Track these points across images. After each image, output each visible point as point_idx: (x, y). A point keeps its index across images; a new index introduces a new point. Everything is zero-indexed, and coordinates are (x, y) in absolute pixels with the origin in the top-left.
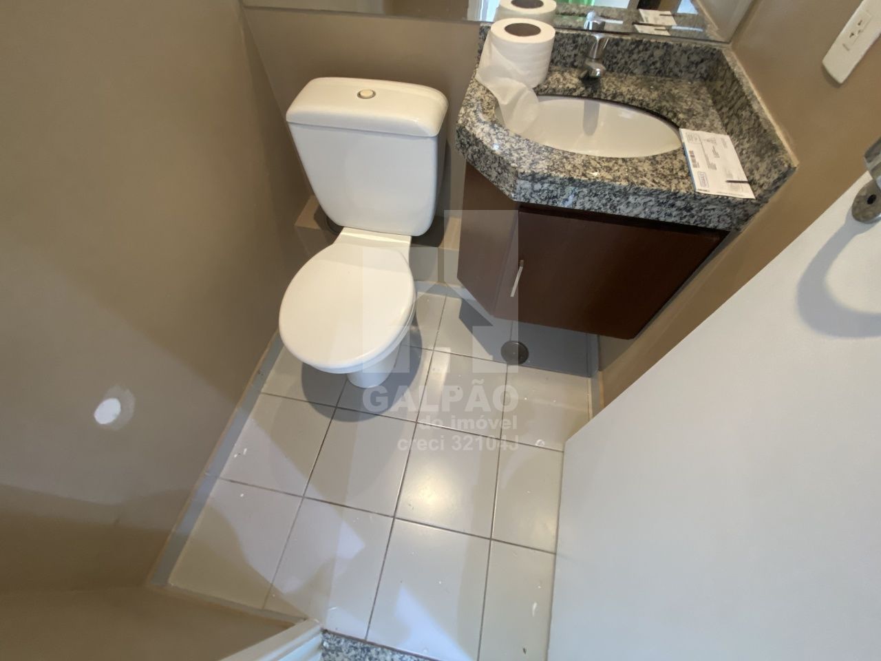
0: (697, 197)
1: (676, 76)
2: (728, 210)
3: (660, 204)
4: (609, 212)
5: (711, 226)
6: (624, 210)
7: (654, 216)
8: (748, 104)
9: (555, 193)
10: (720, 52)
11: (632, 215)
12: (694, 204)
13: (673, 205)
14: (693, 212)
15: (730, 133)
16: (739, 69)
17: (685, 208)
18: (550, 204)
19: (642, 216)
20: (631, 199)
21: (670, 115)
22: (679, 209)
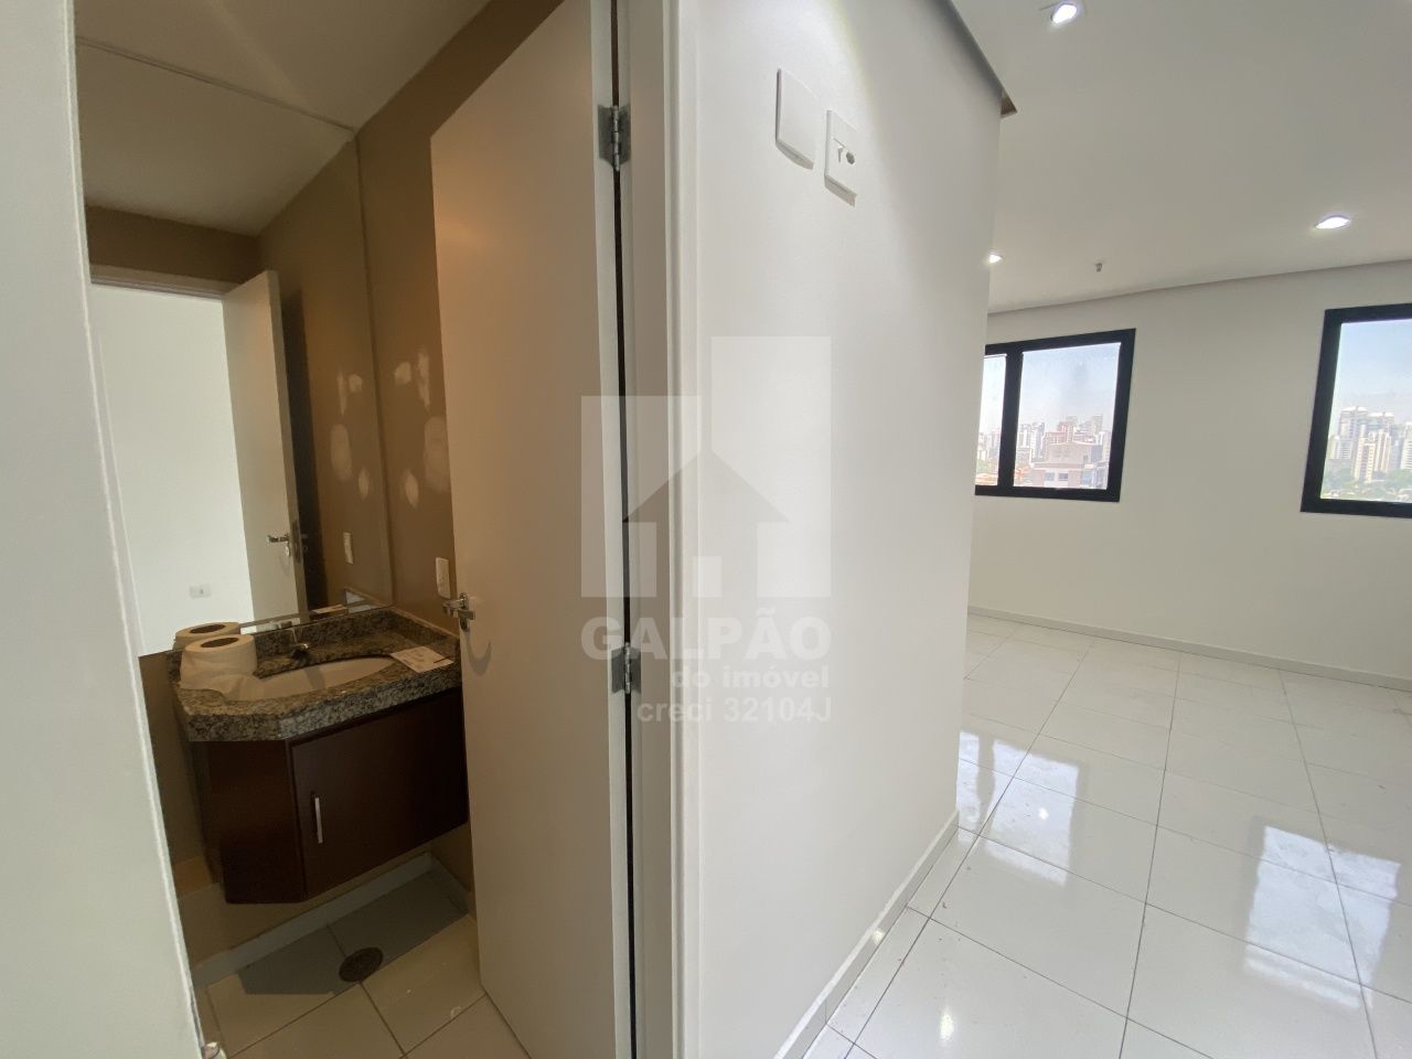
0: (421, 676)
1: (369, 633)
2: (445, 675)
3: (402, 690)
4: (369, 712)
5: (444, 689)
6: (379, 706)
7: (403, 700)
8: (422, 627)
9: (318, 718)
10: (391, 612)
11: (388, 706)
12: (423, 680)
13: (410, 687)
14: (426, 685)
15: (423, 645)
16: (406, 615)
17: (419, 685)
18: (318, 727)
19: (395, 704)
20: (380, 695)
21: (379, 652)
22: (416, 688)
